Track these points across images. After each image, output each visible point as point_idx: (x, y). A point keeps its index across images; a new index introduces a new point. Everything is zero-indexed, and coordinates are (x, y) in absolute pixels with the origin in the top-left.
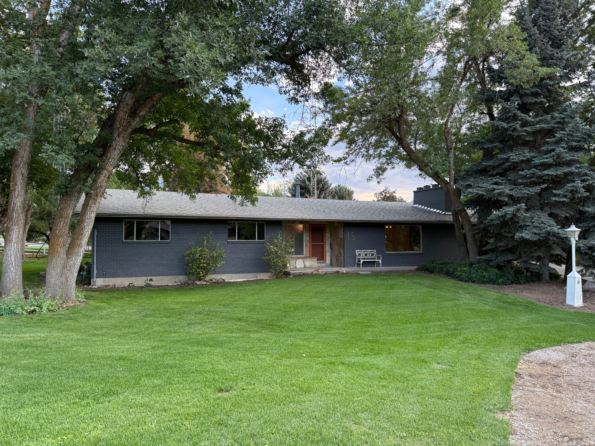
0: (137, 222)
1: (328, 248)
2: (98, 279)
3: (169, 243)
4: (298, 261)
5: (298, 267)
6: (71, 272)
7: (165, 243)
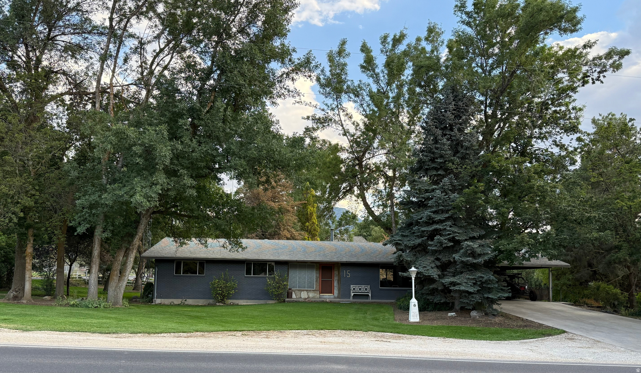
0: (184, 263)
1: (336, 284)
2: (157, 300)
3: (204, 276)
4: (302, 292)
5: (303, 297)
6: (120, 290)
7: (201, 277)
